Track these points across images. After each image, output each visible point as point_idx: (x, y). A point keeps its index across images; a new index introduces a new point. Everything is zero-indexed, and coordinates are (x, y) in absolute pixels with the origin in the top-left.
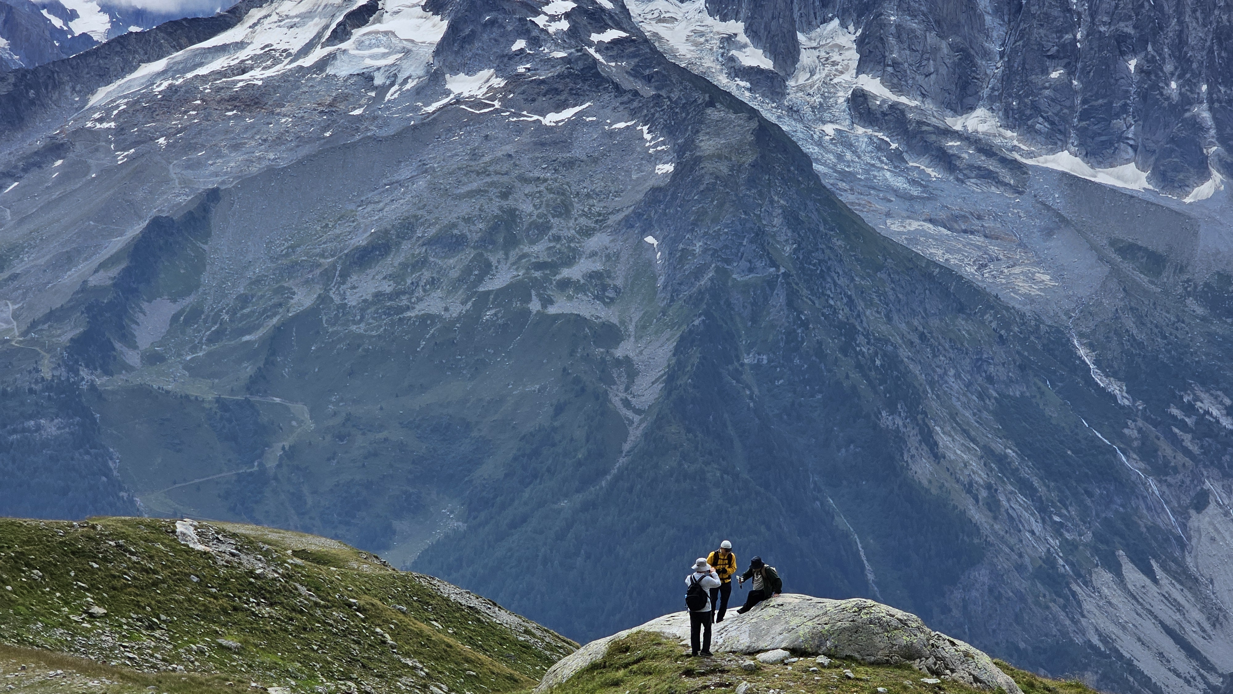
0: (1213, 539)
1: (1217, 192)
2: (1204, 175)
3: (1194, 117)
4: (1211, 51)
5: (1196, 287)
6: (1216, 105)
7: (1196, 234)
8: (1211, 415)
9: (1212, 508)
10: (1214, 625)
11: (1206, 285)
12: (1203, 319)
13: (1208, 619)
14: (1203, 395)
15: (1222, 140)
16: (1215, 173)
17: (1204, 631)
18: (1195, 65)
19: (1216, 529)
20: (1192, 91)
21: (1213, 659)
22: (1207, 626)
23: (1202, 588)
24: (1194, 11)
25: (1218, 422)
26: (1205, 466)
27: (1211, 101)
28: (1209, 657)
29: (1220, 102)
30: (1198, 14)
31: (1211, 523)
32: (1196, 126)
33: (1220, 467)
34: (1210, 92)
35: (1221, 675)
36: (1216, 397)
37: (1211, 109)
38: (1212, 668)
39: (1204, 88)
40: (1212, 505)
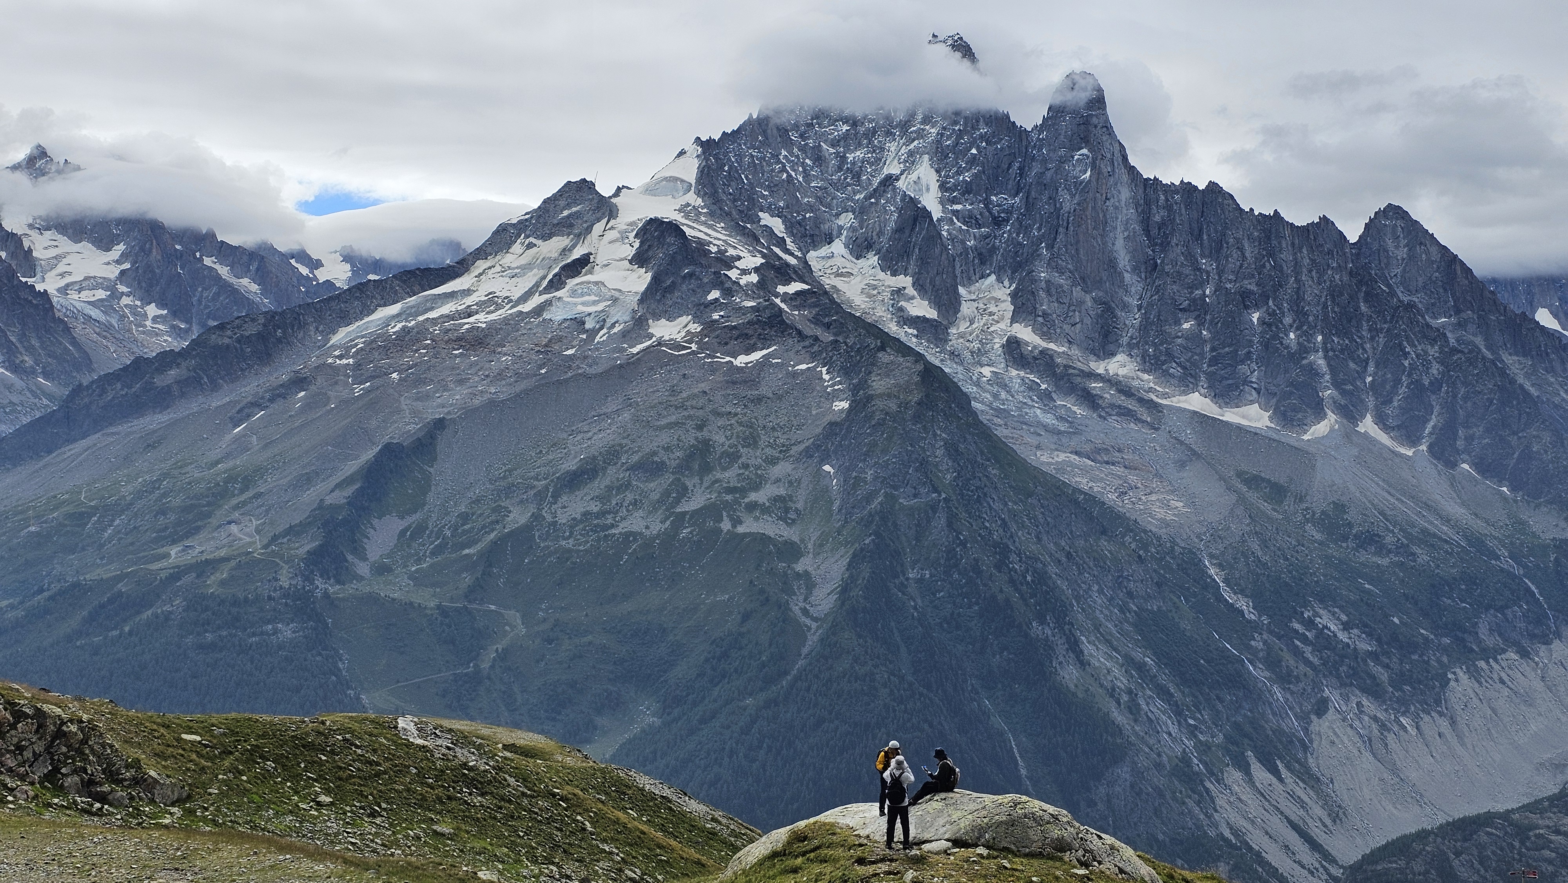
0: (1333, 742)
1: (1332, 430)
2: (1320, 415)
3: (1311, 364)
4: (1325, 306)
5: (1314, 514)
6: (1331, 354)
7: (1313, 467)
8: (1329, 629)
9: (1331, 714)
10: (1334, 821)
11: (1323, 512)
12: (1321, 543)
13: (1329, 815)
14: (1321, 612)
15: (1337, 384)
16: (1329, 413)
17: (1325, 826)
18: (1311, 318)
19: (1335, 734)
20: (1309, 341)
21: (1333, 853)
22: (1328, 822)
23: (1323, 787)
24: (1310, 271)
25: (1335, 636)
26: (1325, 676)
27: (1326, 351)
28: (1330, 850)
29: (1333, 350)
30: (1314, 273)
31: (1330, 727)
32: (1313, 372)
33: (1338, 677)
34: (1324, 342)
35: (1341, 867)
36: (1334, 614)
37: (1326, 357)
38: (1333, 861)
39: (1320, 338)
40: (1331, 711)
